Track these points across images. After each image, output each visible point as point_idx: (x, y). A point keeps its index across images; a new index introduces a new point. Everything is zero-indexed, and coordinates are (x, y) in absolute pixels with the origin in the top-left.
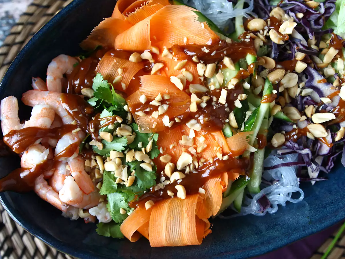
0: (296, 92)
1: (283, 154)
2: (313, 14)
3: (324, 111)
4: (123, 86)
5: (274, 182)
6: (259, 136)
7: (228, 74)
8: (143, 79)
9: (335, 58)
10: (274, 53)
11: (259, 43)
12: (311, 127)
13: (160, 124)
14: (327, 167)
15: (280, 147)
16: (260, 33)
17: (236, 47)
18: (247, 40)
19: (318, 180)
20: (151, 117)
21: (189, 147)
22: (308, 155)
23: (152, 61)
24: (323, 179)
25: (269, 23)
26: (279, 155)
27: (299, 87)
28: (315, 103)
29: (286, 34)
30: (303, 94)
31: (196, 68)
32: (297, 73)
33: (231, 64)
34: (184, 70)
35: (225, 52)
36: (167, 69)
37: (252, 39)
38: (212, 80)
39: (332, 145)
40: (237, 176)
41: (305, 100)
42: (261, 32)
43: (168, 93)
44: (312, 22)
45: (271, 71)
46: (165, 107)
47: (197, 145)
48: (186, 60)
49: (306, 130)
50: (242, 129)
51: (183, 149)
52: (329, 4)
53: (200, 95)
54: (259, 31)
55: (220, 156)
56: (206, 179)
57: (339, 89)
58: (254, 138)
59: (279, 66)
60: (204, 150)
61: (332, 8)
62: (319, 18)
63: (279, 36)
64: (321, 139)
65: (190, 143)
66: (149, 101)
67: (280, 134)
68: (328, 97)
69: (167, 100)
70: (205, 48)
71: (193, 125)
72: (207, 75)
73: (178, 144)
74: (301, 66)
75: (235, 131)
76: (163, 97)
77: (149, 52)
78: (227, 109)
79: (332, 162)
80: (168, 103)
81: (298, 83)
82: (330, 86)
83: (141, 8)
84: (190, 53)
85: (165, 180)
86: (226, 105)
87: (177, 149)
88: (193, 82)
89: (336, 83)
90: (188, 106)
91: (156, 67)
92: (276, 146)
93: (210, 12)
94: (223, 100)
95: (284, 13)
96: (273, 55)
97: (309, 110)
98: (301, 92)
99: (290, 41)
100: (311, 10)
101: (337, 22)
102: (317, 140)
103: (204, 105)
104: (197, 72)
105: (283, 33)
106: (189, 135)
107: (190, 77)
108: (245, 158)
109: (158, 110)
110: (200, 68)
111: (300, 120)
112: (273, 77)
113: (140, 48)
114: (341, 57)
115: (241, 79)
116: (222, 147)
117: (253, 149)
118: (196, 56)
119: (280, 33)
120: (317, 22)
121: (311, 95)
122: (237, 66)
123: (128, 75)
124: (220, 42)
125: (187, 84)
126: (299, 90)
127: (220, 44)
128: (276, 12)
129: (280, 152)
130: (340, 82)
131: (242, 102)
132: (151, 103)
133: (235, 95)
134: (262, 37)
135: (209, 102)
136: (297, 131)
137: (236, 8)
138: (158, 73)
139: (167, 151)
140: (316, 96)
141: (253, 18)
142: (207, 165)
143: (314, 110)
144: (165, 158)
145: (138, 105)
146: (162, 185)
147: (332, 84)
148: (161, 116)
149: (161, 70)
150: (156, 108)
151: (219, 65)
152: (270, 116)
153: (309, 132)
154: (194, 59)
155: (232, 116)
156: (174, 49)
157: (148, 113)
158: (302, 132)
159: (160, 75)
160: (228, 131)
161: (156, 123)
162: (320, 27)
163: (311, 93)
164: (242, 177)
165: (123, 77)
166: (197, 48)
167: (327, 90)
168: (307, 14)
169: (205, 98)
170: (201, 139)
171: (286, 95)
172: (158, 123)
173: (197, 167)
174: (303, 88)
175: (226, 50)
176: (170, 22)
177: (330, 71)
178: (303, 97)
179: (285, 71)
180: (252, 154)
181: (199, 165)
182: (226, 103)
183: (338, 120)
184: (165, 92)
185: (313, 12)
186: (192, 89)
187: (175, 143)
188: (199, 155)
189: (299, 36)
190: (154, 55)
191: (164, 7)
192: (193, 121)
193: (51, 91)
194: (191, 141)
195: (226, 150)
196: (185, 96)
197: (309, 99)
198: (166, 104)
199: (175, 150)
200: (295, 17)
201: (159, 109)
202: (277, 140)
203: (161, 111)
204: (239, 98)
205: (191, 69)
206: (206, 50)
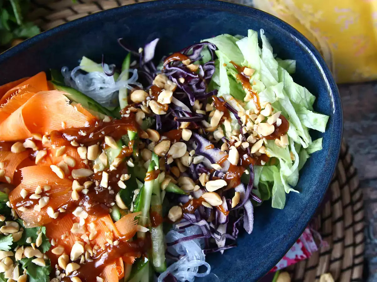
0: (187, 160)
1: (180, 228)
2: (193, 78)
3: (217, 178)
4: (8, 179)
5: (180, 257)
6: (151, 213)
7: (111, 154)
8: (24, 171)
9: (222, 121)
10: (158, 125)
11: (141, 116)
12: (206, 196)
13: (45, 217)
14: (233, 234)
15: (179, 221)
16: (142, 105)
17: (115, 125)
18: (127, 116)
19: (225, 248)
20: (34, 211)
21: (81, 235)
22: (205, 226)
23: (35, 149)
24: (231, 247)
25: (150, 93)
26: (177, 229)
27: (190, 155)
28: (207, 169)
29: (166, 104)
30: (195, 162)
31: (77, 152)
32: (184, 142)
33: (113, 143)
34: (65, 156)
35: (103, 133)
36: (51, 155)
37: (133, 114)
38: (96, 163)
39: (229, 212)
40: (133, 259)
41: (198, 168)
42: (144, 103)
43: (48, 185)
44: (194, 87)
45: (157, 143)
46: (46, 199)
47: (90, 232)
48: (64, 147)
49: (202, 200)
50: (132, 210)
51: (76, 238)
52: (207, 66)
53: (81, 181)
54: (141, 103)
55: (110, 242)
56: (102, 268)
57: (228, 153)
58: (145, 217)
59: (164, 138)
60: (97, 236)
61: (212, 69)
62: (200, 81)
63: (159, 106)
64: (218, 206)
65: (82, 231)
66: (29, 193)
67: (177, 207)
68: (218, 163)
69: (47, 192)
70: (82, 132)
71: (79, 213)
72: (90, 157)
73: (70, 233)
74: (186, 135)
75: (123, 213)
76: (43, 189)
77: (30, 140)
78: (112, 192)
79: (236, 229)
80: (48, 194)
81: (188, 151)
82: (218, 151)
83: (11, 98)
84: (69, 138)
85: (60, 273)
86: (109, 188)
87: (69, 239)
88: (77, 167)
89: (223, 147)
90: (70, 195)
91: (39, 155)
92: (174, 220)
93: (91, 88)
94: (104, 183)
95: (167, 79)
96: (157, 127)
97: (203, 178)
98: (193, 160)
99: (172, 110)
100: (190, 75)
101: (220, 83)
102: (215, 208)
103: (85, 192)
104: (80, 157)
105: (163, 103)
106: (79, 222)
107: (71, 162)
108: (140, 239)
109: (38, 204)
110: (81, 151)
111: (194, 190)
112: (160, 149)
113: (21, 137)
114: (227, 119)
115: (124, 158)
116: (113, 232)
117: (145, 230)
118: (74, 141)
119: (159, 104)
120: (198, 86)
121: (203, 161)
122: (120, 144)
123: (10, 168)
124: (97, 123)
125: (68, 172)
126: (190, 159)
127: (97, 125)
128: (158, 80)
129: (178, 226)
130: (228, 146)
131: (125, 182)
132: (31, 197)
133: (117, 176)
134: (143, 109)
135: (91, 188)
136: (192, 202)
137: (119, 80)
138: (43, 161)
139: (59, 243)
140: (208, 161)
141: (138, 88)
142: (100, 252)
143: (207, 178)
144: (57, 251)
145: (20, 200)
146: (57, 279)
147: (220, 149)
148: (44, 208)
149: (46, 157)
150: (36, 202)
151: (101, 145)
152: (161, 190)
153: (205, 201)
154: (72, 143)
155: (118, 198)
156: (51, 137)
157: (30, 208)
158: (198, 202)
160: (116, 215)
161: (40, 216)
162: (202, 90)
163: (203, 159)
164: (139, 261)
165: (5, 170)
166: (74, 131)
167: (217, 155)
168: (188, 79)
169: (87, 184)
170: (92, 226)
171: (179, 165)
172: (42, 216)
173: (91, 255)
174: (195, 155)
175: (104, 130)
176: (46, 108)
177: (219, 135)
178: (195, 166)
179: (170, 142)
180: (148, 234)
181: (93, 254)
182: (108, 187)
183: (232, 185)
184: (45, 183)
185: (193, 76)
186: (74, 175)
187: (67, 232)
188: (92, 242)
189: (180, 104)
190: (38, 143)
191: (36, 94)
192: (78, 209)
194: (81, 228)
195: (117, 235)
196: (67, 182)
197: (202, 166)
198: (47, 196)
199: (67, 239)
200: (176, 82)
201: (40, 202)
202: (174, 214)
203: (41, 204)
204: (121, 179)
205: (72, 154)
206: (83, 134)
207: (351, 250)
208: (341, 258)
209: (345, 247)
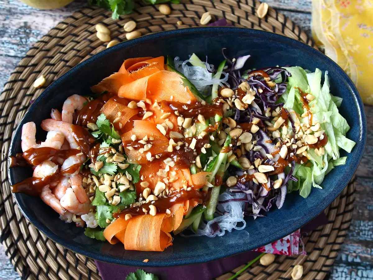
0: (250, 147)
1: (233, 192)
2: (269, 91)
3: (268, 164)
4: (121, 125)
5: (225, 213)
6: (217, 176)
7: (200, 127)
8: (136, 122)
9: (282, 126)
10: (237, 116)
11: (226, 107)
12: (257, 175)
13: (144, 158)
14: (267, 208)
15: (233, 187)
16: (228, 100)
17: (208, 108)
18: (218, 104)
19: (258, 216)
20: (138, 152)
21: (164, 178)
22: (251, 194)
23: (145, 109)
24: (263, 216)
25: (236, 93)
26: (230, 192)
27: (252, 144)
28: (262, 157)
29: (247, 104)
30: (255, 149)
31: (177, 120)
32: (252, 133)
33: (203, 120)
34: (167, 120)
35: (199, 111)
36: (155, 117)
37: (222, 104)
38: (187, 131)
39: (270, 189)
40: (196, 204)
41: (255, 154)
42: (230, 99)
43: (153, 136)
44: (268, 98)
45: (233, 129)
46: (150, 146)
47: (170, 177)
48: (170, 113)
49: (253, 176)
50: (205, 169)
51: (159, 179)
52: (282, 86)
53: (176, 140)
54: (228, 98)
55: (185, 187)
56: (173, 204)
57: (280, 149)
58: (212, 177)
59: (239, 126)
60: (175, 181)
61: (284, 89)
62: (274, 95)
63: (241, 104)
64: (263, 184)
65: (165, 175)
66: (138, 140)
67: (234, 177)
68: (271, 154)
69: (152, 141)
70: (185, 106)
71: (168, 162)
72: (184, 126)
73: (156, 174)
74: (255, 129)
75: (199, 170)
76: (148, 139)
77: (143, 102)
78: (195, 153)
79: (271, 204)
80: (152, 143)
81: (252, 140)
82: (274, 146)
83: (142, 68)
84: (174, 108)
85: (142, 200)
86: (195, 150)
87: (154, 178)
88: (174, 130)
89: (278, 144)
90: (166, 148)
91: (147, 114)
92: (229, 186)
93: (194, 78)
94: (193, 146)
95: (250, 87)
96: (236, 118)
97: (257, 162)
98: (253, 148)
99: (249, 109)
100: (268, 89)
101: (287, 100)
102: (260, 185)
103: (178, 148)
104: (177, 123)
105: (245, 102)
106: (165, 169)
107: (171, 125)
108: (204, 192)
109: (144, 148)
110: (180, 120)
111: (250, 168)
112: (234, 134)
113: (137, 98)
114: (286, 125)
115: (209, 132)
116: (188, 181)
117: (211, 186)
118: (177, 111)
119: (242, 102)
120: (272, 98)
121: (260, 151)
122: (208, 122)
123: (125, 118)
124: (197, 103)
125: (169, 131)
126: (252, 146)
127: (196, 105)
128: (243, 86)
129: (231, 190)
130: (281, 144)
131: (206, 149)
132: (139, 142)
133: (202, 144)
134: (229, 103)
135: (182, 147)
136: (246, 176)
137: (214, 78)
138: (148, 119)
139: (147, 179)
140: (264, 152)
141: (227, 87)
142: (175, 193)
143: (261, 163)
144: (145, 184)
145: (130, 142)
146: (139, 203)
147: (276, 144)
148: (146, 152)
149: (151, 117)
150: (142, 146)
151: (194, 120)
152: (227, 163)
153: (255, 178)
154: (176, 113)
155: (198, 159)
156: (162, 104)
157: (136, 149)
158: (250, 177)
159: (150, 120)
160: (194, 170)
161: (141, 157)
162: (273, 102)
163: (261, 149)
164: (200, 206)
165: (121, 118)
166: (179, 105)
167: (272, 149)
168: (265, 91)
169: (180, 143)
170: (173, 173)
171: (243, 149)
172: (142, 157)
173: (167, 194)
174: (255, 145)
175: (200, 110)
176: (163, 82)
177: (276, 134)
178: (254, 152)
179: (242, 130)
180: (210, 189)
181: (169, 193)
182: (194, 149)
183: (277, 172)
184: (151, 135)
185: (270, 90)
186: (172, 135)
187: (154, 173)
188: (170, 185)
189: (256, 106)
190: (147, 105)
191: (160, 71)
192: (169, 159)
193: (65, 122)
194: (165, 173)
195: (191, 183)
196: (166, 139)
197: (259, 153)
198: (150, 143)
199: (153, 179)
200: (256, 91)
201: (145, 146)
202: (231, 181)
203: (146, 148)
204: (205, 146)
205: (173, 119)
206: (185, 108)
207: (324, 259)
208: (315, 262)
209: (320, 256)
